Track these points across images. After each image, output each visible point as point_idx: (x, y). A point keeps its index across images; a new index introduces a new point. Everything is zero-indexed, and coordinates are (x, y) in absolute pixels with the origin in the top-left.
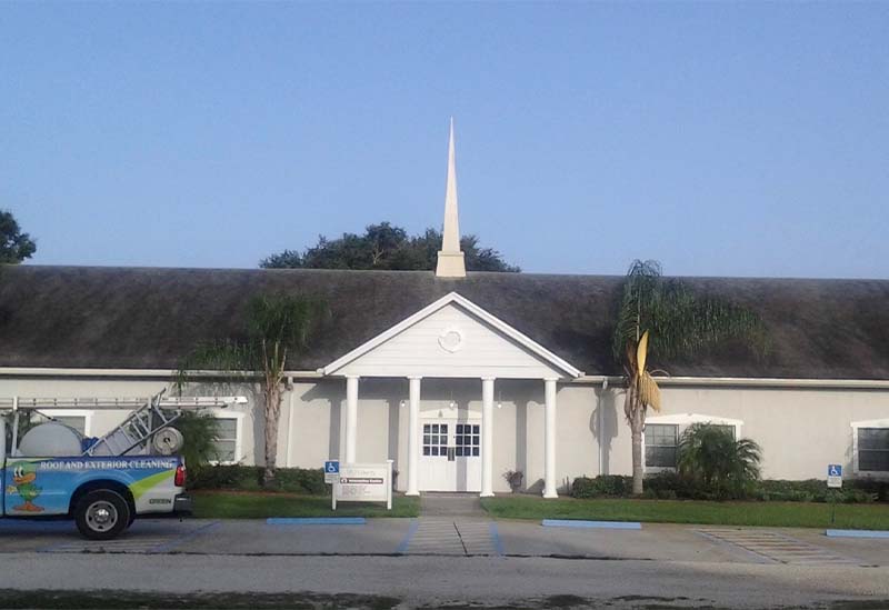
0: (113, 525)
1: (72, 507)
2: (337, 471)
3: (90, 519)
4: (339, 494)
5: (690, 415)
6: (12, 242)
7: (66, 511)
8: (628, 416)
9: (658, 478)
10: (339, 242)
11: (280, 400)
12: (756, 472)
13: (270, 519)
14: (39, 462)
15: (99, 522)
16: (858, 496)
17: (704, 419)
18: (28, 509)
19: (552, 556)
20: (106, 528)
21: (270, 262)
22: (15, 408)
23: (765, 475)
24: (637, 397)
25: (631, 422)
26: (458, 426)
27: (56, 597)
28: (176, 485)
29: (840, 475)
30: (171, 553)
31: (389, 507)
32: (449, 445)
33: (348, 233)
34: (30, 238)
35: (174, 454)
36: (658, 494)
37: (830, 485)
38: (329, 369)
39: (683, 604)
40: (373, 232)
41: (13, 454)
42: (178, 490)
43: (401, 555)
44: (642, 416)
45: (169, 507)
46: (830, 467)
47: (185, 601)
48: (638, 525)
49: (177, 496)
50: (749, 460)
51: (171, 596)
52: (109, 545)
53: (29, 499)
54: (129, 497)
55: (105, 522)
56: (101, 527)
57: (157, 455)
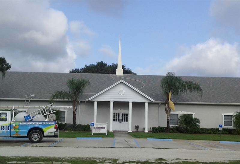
0: (38, 139)
1: (28, 134)
2: (94, 125)
3: (33, 138)
4: (94, 131)
5: (181, 111)
6: (5, 65)
7: (27, 135)
8: (166, 112)
9: (174, 128)
10: (89, 66)
11: (77, 107)
12: (199, 126)
13: (77, 138)
14: (20, 123)
15: (35, 138)
16: (224, 133)
17: (186, 113)
18: (17, 135)
19: (153, 148)
20: (37, 140)
21: (72, 71)
22: (14, 109)
23: (201, 127)
24: (169, 107)
25: (167, 113)
26: (122, 114)
27: (30, 158)
28: (55, 129)
29: (222, 127)
30: (55, 147)
31: (107, 135)
32: (120, 119)
33: (92, 64)
34: (9, 64)
35: (54, 121)
36: (174, 132)
37: (219, 130)
38: (90, 99)
39: (190, 161)
40: (98, 64)
41: (13, 121)
42: (55, 130)
43: (114, 147)
44: (170, 112)
45: (53, 134)
46: (219, 125)
47: (63, 159)
48: (172, 140)
49: (55, 132)
50: (197, 123)
51: (59, 158)
52: (38, 144)
53: (17, 132)
54: (43, 132)
55: (36, 139)
56: (35, 140)
57: (50, 121)
